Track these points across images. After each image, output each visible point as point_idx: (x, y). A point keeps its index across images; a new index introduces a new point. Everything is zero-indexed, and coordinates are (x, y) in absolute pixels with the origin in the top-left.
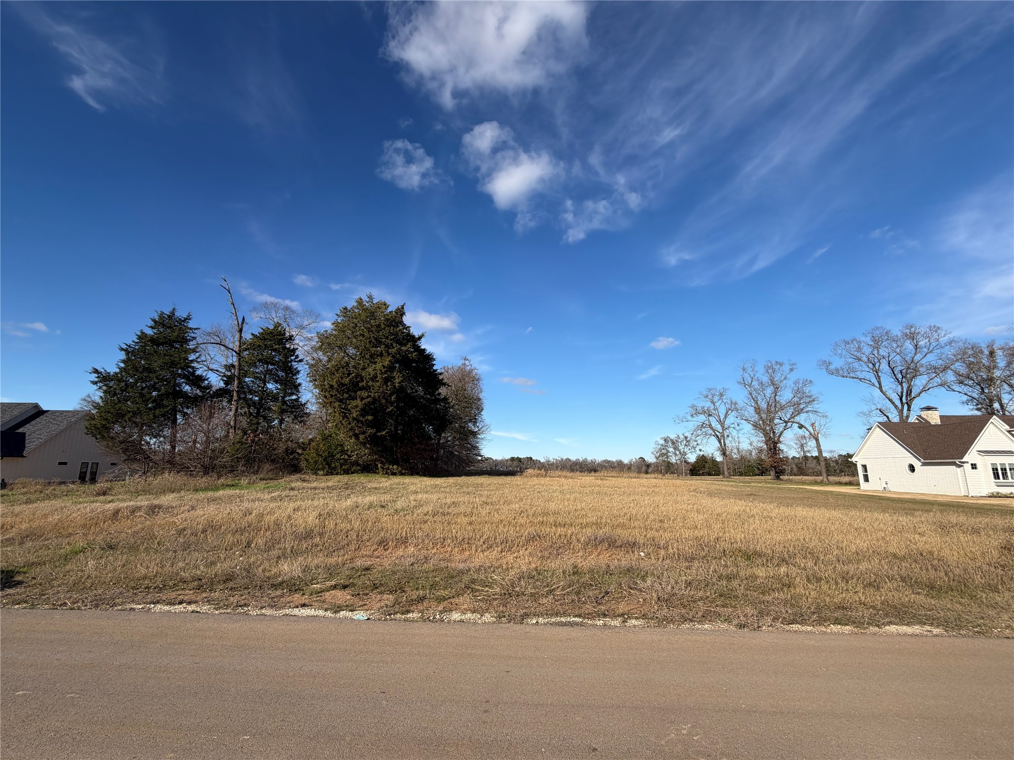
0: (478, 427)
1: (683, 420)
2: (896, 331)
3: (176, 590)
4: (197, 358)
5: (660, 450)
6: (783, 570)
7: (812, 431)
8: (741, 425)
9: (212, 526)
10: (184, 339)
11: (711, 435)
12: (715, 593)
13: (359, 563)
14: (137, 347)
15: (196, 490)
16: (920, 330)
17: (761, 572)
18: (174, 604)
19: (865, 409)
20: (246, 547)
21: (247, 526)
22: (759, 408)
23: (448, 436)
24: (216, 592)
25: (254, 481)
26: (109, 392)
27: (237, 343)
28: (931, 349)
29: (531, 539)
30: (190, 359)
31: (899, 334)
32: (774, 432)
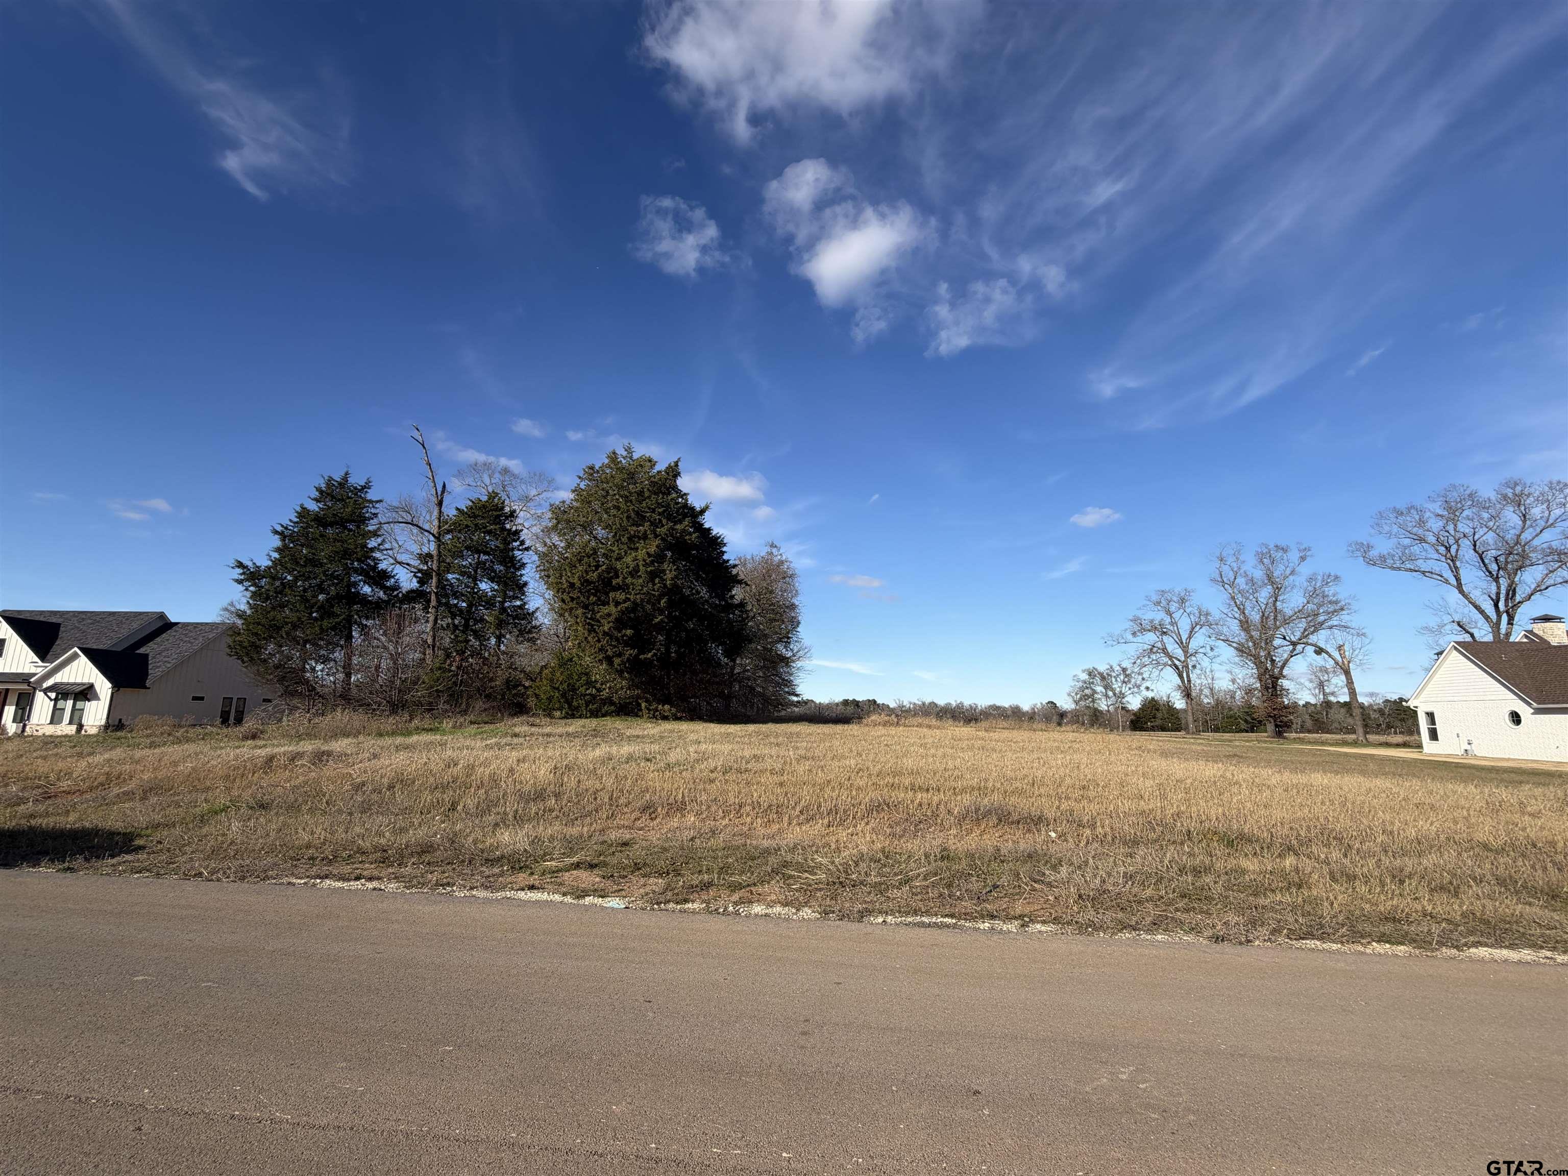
0: (792, 650)
1: (1120, 640)
2: (1488, 492)
3: (352, 863)
4: (379, 545)
5: (1082, 689)
6: (1289, 862)
7: (1339, 659)
8: (1216, 650)
9: (402, 781)
10: (361, 517)
11: (1165, 665)
12: (1174, 892)
13: (613, 835)
14: (296, 530)
15: (380, 735)
16: (1532, 490)
17: (1251, 865)
18: (349, 880)
19: (1433, 622)
20: (449, 810)
21: (451, 781)
22: (1247, 622)
23: (745, 663)
24: (407, 867)
25: (461, 725)
26: (260, 595)
27: (436, 523)
28: (1551, 521)
29: (877, 808)
30: (370, 546)
31: (1493, 496)
32: (1273, 661)
